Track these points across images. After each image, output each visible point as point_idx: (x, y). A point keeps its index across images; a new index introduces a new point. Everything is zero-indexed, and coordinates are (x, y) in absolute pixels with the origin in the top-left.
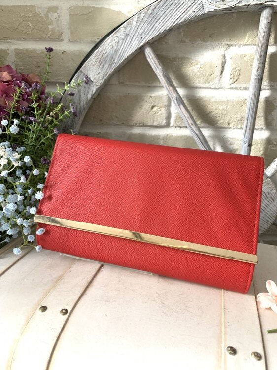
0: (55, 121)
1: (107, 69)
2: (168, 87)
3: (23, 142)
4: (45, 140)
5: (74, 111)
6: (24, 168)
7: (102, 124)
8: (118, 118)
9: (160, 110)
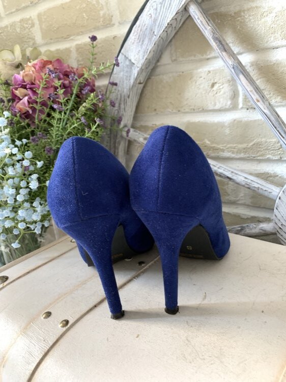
1: (147, 45)
2: (220, 54)
7: (158, 114)
8: (173, 104)
9: (223, 88)
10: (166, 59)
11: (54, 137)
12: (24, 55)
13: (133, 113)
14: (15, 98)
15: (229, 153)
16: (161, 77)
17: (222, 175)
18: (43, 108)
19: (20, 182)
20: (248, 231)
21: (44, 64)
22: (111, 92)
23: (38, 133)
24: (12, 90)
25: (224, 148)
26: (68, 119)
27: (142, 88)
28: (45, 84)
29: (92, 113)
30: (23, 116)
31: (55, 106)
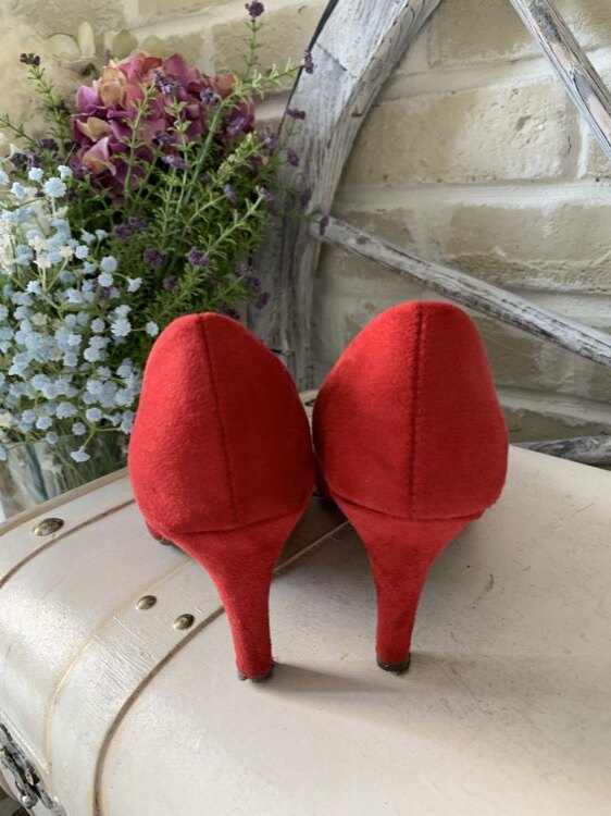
1: (377, 26)
2: (547, 46)
8: (426, 166)
9: (544, 129)
10: (416, 60)
11: (164, 228)
12: (99, 47)
13: (335, 183)
14: (80, 141)
15: (549, 280)
16: (403, 101)
17: (531, 327)
18: (142, 164)
19: (90, 322)
20: (580, 453)
21: (147, 65)
22: (290, 133)
23: (130, 218)
24: (75, 122)
25: (536, 267)
26: (195, 190)
27: (358, 126)
28: (148, 110)
29: (246, 179)
30: (97, 182)
31: (169, 159)
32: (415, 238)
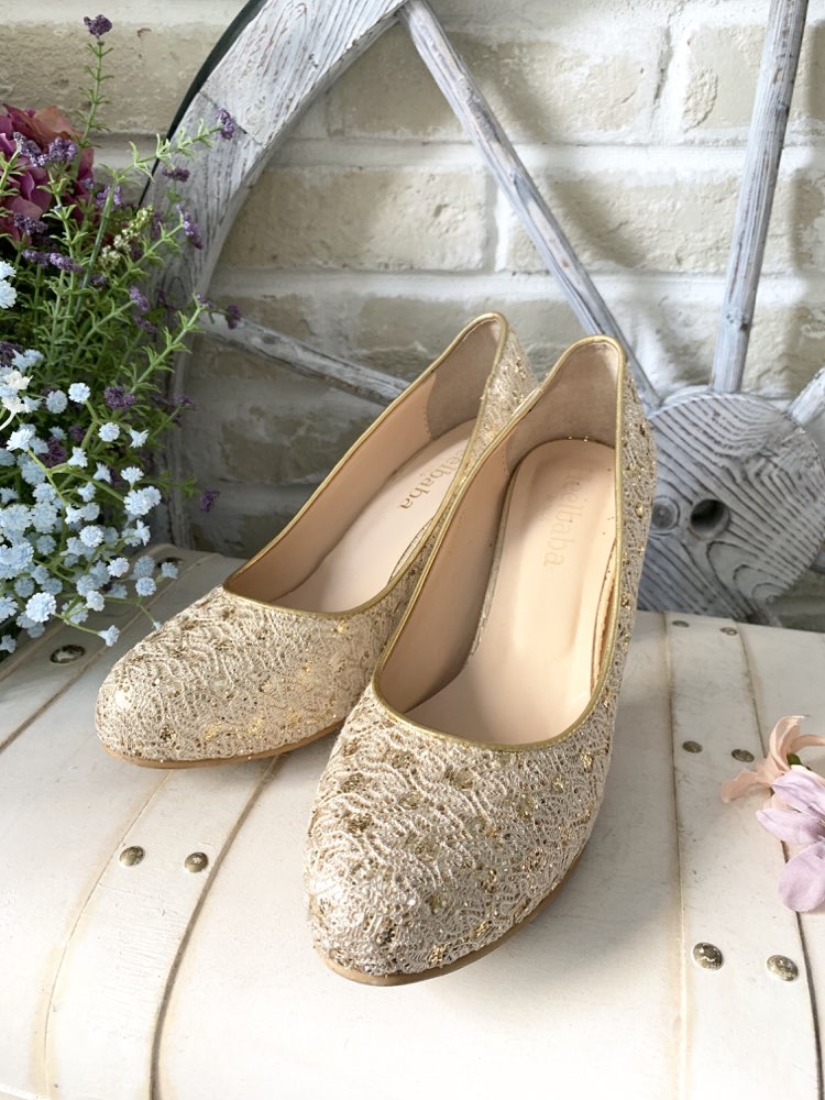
0: (130, 264)
1: (290, 88)
2: (486, 144)
3: (30, 336)
4: (100, 327)
5: (191, 229)
6: (42, 420)
7: (281, 268)
9: (464, 219)
32: (316, 331)
